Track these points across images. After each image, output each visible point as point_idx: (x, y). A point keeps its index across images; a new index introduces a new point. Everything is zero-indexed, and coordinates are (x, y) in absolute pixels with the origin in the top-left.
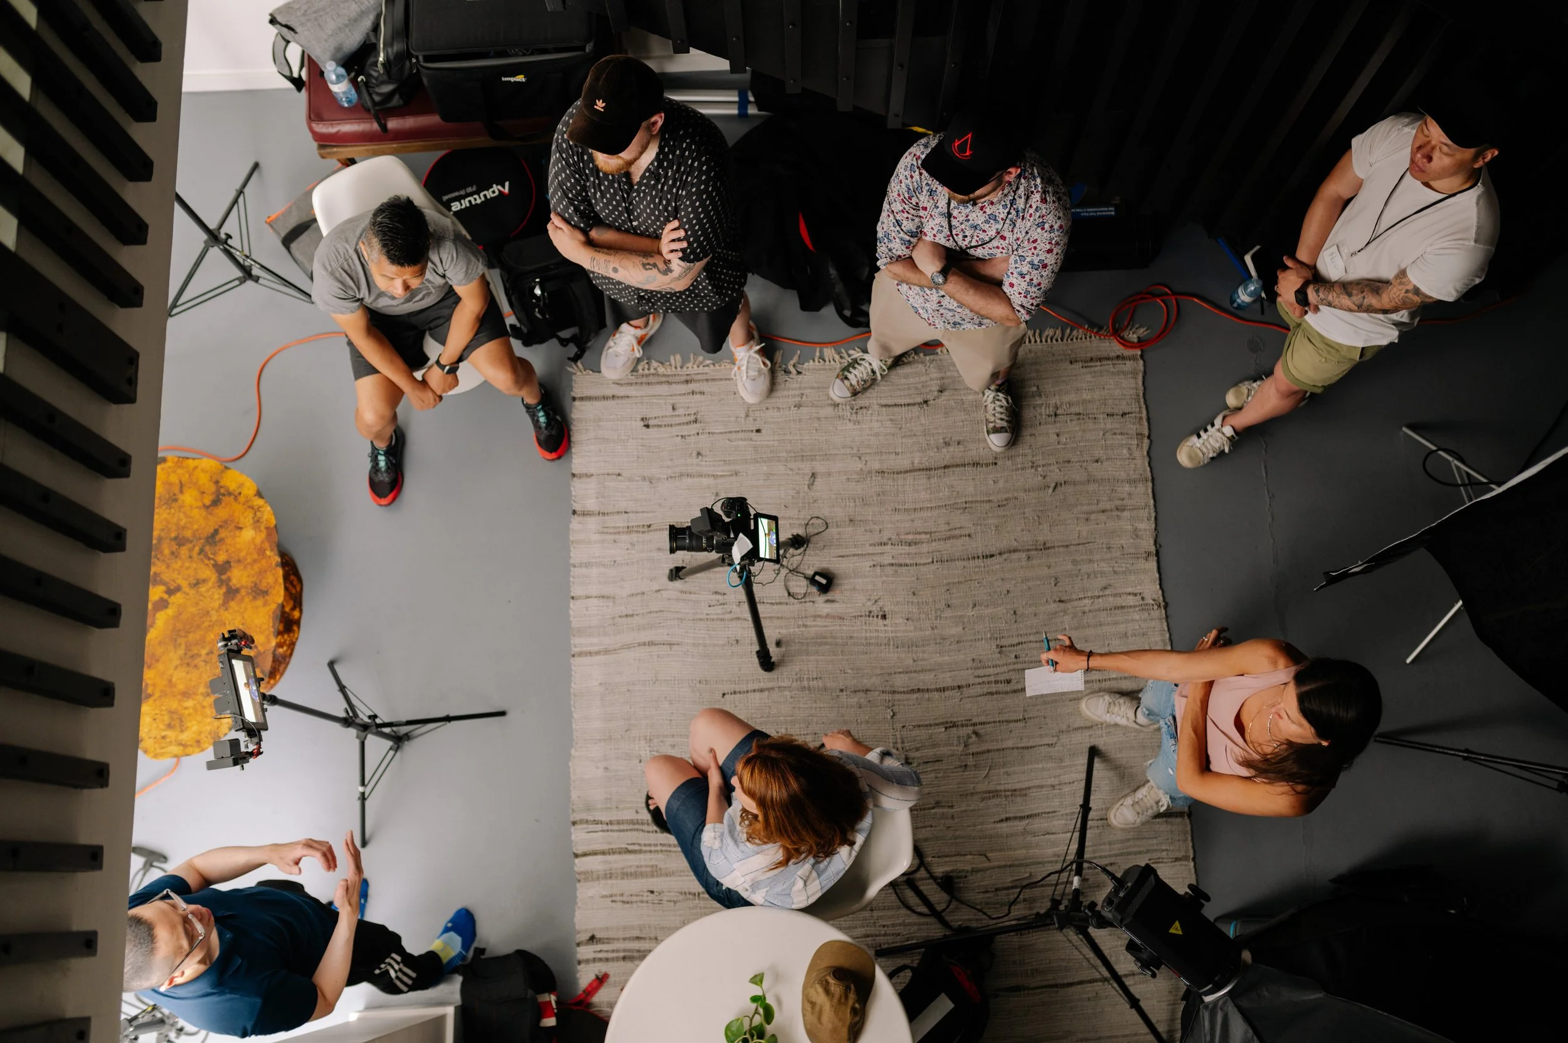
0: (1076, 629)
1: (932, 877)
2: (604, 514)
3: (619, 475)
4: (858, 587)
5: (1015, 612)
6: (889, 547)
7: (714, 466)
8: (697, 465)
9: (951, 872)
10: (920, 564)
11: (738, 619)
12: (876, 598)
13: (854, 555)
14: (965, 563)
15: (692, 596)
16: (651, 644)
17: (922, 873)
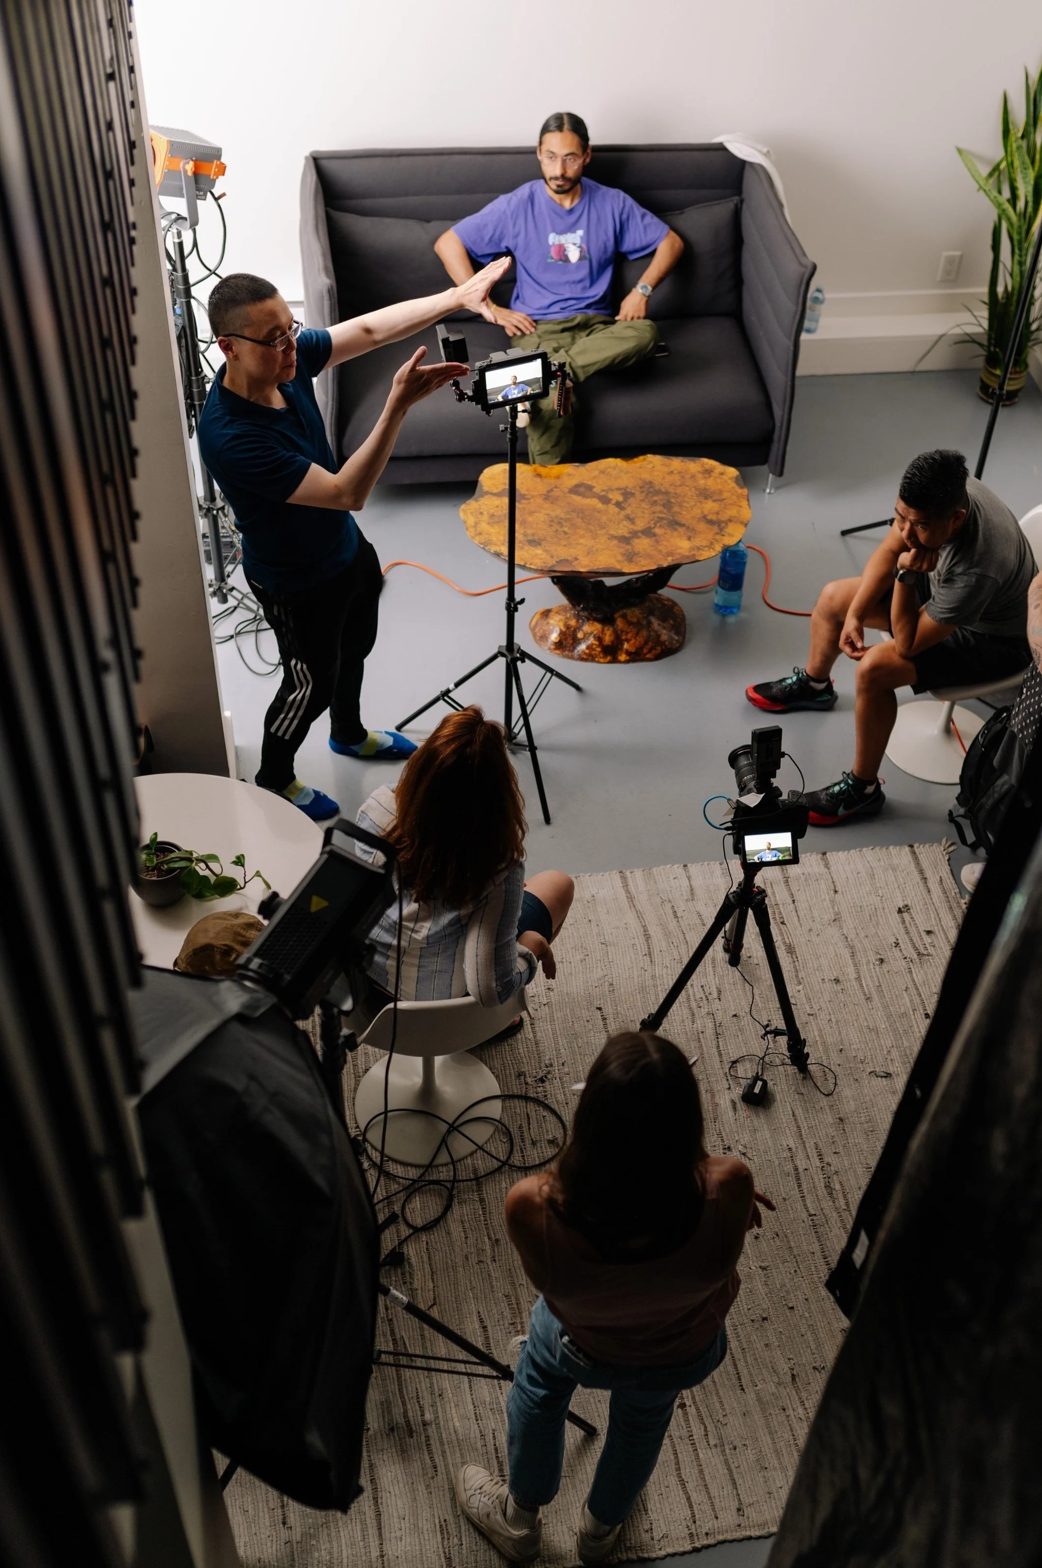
0: (759, 1399)
1: (401, 1243)
2: (787, 882)
3: (836, 892)
4: (758, 1135)
5: (765, 1319)
6: (818, 1164)
7: (871, 977)
8: (868, 962)
9: (410, 1264)
10: (804, 1201)
11: (693, 1015)
12: (749, 1155)
13: (798, 1127)
14: (818, 1254)
15: (711, 969)
16: (647, 937)
17: (405, 1231)
